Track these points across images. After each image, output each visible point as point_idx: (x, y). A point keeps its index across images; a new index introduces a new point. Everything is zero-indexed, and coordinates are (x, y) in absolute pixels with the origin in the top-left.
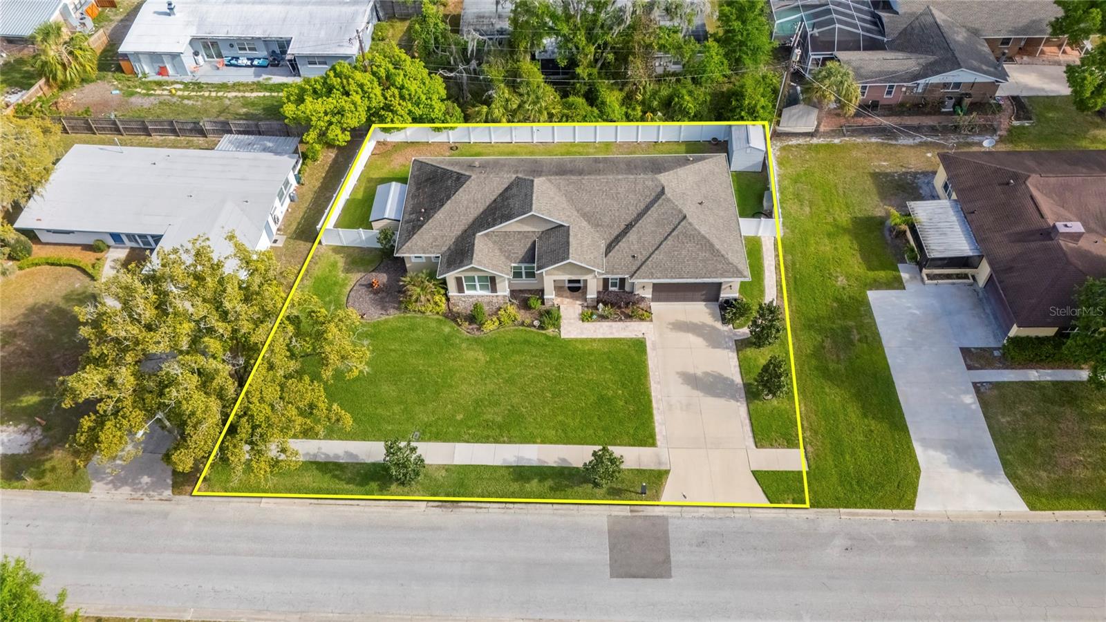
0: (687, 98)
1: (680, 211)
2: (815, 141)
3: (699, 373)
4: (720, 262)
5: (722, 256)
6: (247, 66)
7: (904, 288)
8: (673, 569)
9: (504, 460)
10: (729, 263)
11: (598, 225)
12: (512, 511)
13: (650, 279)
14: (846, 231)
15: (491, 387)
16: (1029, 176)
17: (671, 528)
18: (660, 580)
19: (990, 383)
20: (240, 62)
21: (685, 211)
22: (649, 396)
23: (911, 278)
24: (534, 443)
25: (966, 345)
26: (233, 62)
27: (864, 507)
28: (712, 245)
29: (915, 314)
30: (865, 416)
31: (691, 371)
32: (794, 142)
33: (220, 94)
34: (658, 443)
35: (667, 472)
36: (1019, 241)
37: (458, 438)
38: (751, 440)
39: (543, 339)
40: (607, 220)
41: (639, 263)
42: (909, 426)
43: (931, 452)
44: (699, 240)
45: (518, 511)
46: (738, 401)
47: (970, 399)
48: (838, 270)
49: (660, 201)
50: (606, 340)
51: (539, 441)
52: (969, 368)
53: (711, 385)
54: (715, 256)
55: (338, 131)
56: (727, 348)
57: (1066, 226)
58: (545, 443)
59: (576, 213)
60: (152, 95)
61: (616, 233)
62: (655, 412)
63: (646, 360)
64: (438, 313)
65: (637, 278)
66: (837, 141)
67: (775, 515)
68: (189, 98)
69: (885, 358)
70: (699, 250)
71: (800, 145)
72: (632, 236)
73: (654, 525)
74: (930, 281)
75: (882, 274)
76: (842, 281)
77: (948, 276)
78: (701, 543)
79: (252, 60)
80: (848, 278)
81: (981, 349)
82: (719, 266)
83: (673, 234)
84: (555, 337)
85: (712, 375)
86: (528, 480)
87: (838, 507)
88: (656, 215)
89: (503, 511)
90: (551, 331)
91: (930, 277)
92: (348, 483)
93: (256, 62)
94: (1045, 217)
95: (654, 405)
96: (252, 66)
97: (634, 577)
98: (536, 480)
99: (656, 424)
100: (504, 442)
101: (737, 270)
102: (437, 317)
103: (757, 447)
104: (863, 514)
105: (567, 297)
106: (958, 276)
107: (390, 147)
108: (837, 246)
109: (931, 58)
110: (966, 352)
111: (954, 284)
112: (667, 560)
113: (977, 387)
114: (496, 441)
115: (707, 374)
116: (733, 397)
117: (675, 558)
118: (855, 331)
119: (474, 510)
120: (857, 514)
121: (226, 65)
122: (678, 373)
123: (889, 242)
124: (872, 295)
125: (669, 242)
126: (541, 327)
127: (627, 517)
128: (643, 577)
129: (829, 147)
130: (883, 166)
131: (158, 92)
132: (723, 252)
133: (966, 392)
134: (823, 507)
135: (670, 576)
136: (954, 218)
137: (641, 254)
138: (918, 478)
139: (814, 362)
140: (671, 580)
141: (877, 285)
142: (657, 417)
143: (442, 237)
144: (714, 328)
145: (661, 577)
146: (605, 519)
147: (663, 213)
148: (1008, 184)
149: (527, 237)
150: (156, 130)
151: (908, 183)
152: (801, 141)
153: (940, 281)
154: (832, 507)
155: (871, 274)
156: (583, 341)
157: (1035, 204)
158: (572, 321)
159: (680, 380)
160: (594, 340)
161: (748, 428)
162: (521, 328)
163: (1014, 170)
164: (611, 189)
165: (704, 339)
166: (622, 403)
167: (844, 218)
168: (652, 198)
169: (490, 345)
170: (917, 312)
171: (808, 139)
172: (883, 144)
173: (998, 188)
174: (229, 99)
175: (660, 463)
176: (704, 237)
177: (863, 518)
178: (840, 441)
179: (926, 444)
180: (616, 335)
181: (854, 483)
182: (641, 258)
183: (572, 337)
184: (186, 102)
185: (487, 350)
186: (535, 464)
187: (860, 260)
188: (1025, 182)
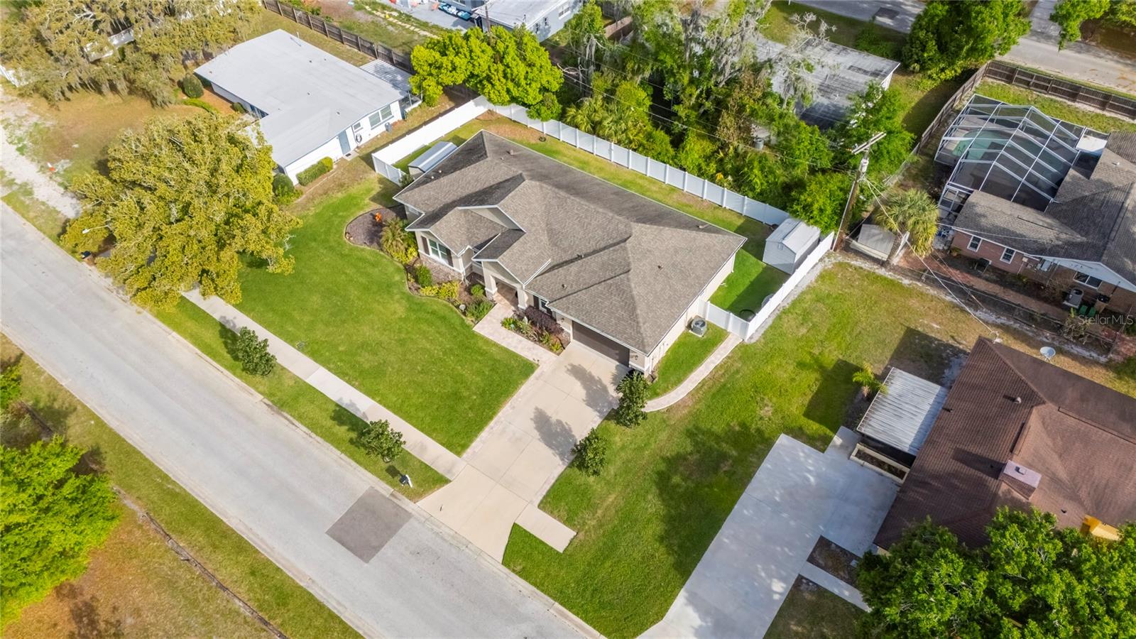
0: (756, 171)
1: (629, 264)
2: (882, 272)
3: (554, 419)
4: (632, 327)
5: (638, 323)
6: (453, 15)
7: (823, 452)
8: (375, 557)
9: (341, 399)
10: (639, 332)
11: (555, 245)
12: (311, 440)
13: (563, 312)
14: (821, 368)
15: (384, 338)
16: (1044, 403)
17: (406, 526)
18: (357, 558)
19: (818, 586)
20: (450, 9)
21: (632, 266)
22: (495, 414)
23: (842, 446)
24: (373, 398)
25: (832, 536)
26: (445, 8)
27: (577, 614)
28: (634, 309)
29: (808, 480)
30: (661, 539)
31: (549, 413)
32: (859, 263)
33: (417, 30)
34: (465, 455)
35: (447, 481)
36: (962, 461)
37: (325, 363)
38: (541, 498)
39: (458, 322)
40: (566, 244)
41: (564, 293)
42: (693, 574)
43: (690, 611)
44: (626, 298)
45: (315, 443)
46: (562, 460)
47: (779, 588)
48: (774, 400)
49: (617, 247)
50: (506, 351)
51: (378, 399)
52: (811, 559)
53: (554, 434)
54: (631, 319)
55: (433, 84)
56: (599, 412)
57: (1017, 469)
58: (380, 404)
59: (543, 225)
60: (373, 14)
61: (567, 259)
62: (487, 429)
63: (522, 383)
64: (402, 262)
65: (553, 306)
66: (906, 282)
67: (495, 570)
68: (393, 25)
69: (734, 502)
70: (621, 306)
71: (861, 268)
72: (574, 268)
73: (397, 515)
74: (856, 459)
75: (814, 427)
76: (766, 411)
77: (880, 464)
78: (416, 553)
79: (459, 10)
80: (776, 411)
81: (843, 550)
82: (629, 330)
83: (608, 282)
84: (468, 327)
85: (563, 426)
86: (341, 423)
87: (555, 599)
88: (605, 258)
89: (305, 436)
90: (469, 320)
91: (861, 455)
92: (228, 352)
93: (460, 14)
95: (492, 423)
96: (457, 16)
97: (343, 544)
98: (346, 427)
99: (478, 439)
100: (353, 386)
101: (642, 341)
102: (400, 265)
103: (539, 506)
104: (571, 620)
105: (508, 299)
106: (891, 469)
107: (494, 118)
108: (798, 378)
109: (1079, 238)
110: (823, 543)
111: (881, 475)
112: (377, 549)
113: (800, 581)
114: (349, 382)
115: (559, 422)
116: (562, 455)
117: (387, 551)
118: (731, 461)
119: (287, 422)
120: (566, 617)
121: (440, 9)
122: (537, 409)
123: (856, 401)
124: (783, 440)
125: (600, 288)
126: (464, 313)
127: (383, 496)
128: (348, 548)
129: (892, 283)
130: (932, 328)
131: (378, 13)
132: (640, 320)
133: (782, 579)
134: (542, 591)
135: (367, 561)
136: (927, 408)
137: (572, 287)
138: (654, 623)
139: (662, 467)
140: (366, 565)
141: (798, 433)
142: (484, 434)
143: (436, 199)
144: (605, 389)
145: (361, 557)
146: (366, 487)
147: (613, 259)
148: (1014, 400)
149: (494, 228)
150: (348, 40)
151: (941, 357)
152: (867, 265)
153: (866, 464)
154: (551, 596)
155: (803, 421)
156: (487, 341)
157: (1019, 434)
158: (494, 321)
159: (532, 416)
160: (496, 345)
161: (548, 487)
162: (451, 305)
163: (1035, 390)
164: (586, 217)
165: (588, 394)
166: (467, 407)
167: (832, 355)
168: (615, 241)
169: (415, 307)
170: (812, 479)
171: (875, 267)
172: (955, 306)
173: (1000, 400)
174: (419, 36)
175: (449, 471)
176: (632, 297)
177: (568, 623)
178: (615, 546)
179: (693, 600)
180: (518, 351)
181: (591, 589)
182: (569, 290)
183: (482, 333)
184: (390, 28)
185: (410, 309)
186: (359, 415)
187: (806, 402)
188: (1032, 407)
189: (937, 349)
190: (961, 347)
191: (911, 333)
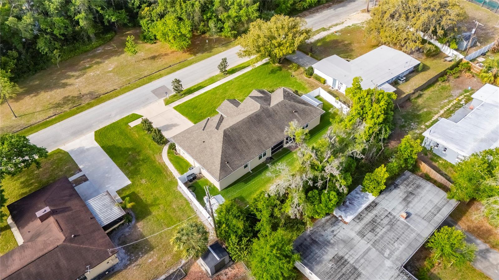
7: (116, 192)
14: (152, 205)
16: (64, 242)
19: (75, 174)
22: (183, 115)
24: (204, 93)
28: (189, 132)
34: (172, 109)
35: (165, 105)
36: (67, 208)
48: (146, 185)
52: (84, 175)
53: (168, 127)
58: (201, 94)
68: (450, 102)
69: (115, 163)
73: (161, 96)
75: (127, 192)
76: (143, 181)
78: (147, 99)
80: (141, 184)
81: (80, 184)
94: (54, 221)
95: (180, 115)
97: (159, 88)
98: (196, 88)
99: (176, 112)
108: (152, 196)
110: (86, 180)
112: (153, 93)
113: (80, 170)
115: (171, 129)
124: (129, 182)
133: (84, 167)
138: (95, 138)
141: (128, 187)
145: (153, 90)
148: (75, 235)
155: (132, 190)
157: (60, 227)
163: (72, 245)
173: (80, 233)
187: (139, 195)
188: (66, 238)
189: (137, 254)
190: (133, 265)
191: (151, 248)
